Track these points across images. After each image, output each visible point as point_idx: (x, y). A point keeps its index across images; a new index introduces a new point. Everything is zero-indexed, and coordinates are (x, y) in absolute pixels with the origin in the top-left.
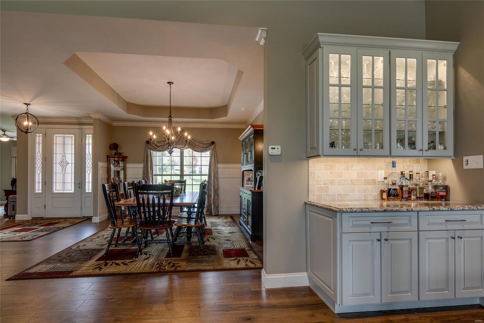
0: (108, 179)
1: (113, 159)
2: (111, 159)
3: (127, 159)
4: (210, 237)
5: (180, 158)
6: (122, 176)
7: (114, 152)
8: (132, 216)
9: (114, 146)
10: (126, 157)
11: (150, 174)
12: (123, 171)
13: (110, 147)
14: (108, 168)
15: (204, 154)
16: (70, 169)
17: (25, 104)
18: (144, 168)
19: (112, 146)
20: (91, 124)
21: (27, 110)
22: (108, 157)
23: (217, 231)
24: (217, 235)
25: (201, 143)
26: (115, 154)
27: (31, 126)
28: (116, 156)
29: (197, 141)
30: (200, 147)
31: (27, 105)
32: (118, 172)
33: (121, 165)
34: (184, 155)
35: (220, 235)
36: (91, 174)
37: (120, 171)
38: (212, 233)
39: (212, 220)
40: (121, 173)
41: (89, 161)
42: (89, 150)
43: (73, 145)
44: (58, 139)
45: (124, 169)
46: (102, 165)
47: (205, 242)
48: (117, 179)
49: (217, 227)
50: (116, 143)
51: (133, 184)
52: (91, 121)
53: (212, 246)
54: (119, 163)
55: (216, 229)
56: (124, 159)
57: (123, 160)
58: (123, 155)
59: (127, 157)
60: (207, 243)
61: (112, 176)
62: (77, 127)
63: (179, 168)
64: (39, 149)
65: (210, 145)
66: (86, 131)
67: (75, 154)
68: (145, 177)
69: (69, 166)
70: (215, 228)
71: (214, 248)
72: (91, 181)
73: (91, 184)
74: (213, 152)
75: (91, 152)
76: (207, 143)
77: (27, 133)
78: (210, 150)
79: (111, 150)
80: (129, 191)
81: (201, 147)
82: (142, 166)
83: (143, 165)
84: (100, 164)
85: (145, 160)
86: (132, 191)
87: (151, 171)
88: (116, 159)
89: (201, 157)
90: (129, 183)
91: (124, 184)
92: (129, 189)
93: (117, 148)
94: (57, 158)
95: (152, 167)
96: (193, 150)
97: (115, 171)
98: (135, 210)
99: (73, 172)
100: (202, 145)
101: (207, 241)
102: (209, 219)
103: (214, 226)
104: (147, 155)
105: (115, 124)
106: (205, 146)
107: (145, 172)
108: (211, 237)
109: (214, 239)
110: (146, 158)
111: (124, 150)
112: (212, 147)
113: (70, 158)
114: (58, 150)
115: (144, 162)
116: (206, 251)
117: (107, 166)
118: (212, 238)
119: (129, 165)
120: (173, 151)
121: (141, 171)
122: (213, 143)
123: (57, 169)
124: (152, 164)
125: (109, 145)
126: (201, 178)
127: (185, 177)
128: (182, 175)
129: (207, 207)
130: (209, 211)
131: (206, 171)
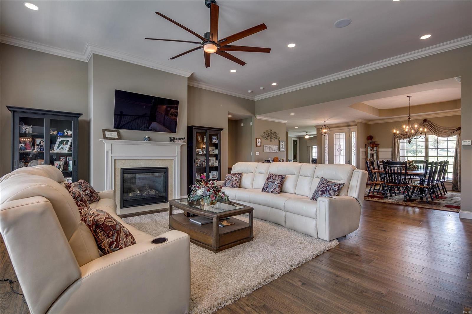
0: (366, 159)
1: (369, 146)
2: (368, 146)
3: (379, 146)
5: (424, 143)
6: (375, 157)
7: (370, 141)
8: (382, 179)
9: (370, 138)
10: (378, 144)
11: (397, 156)
12: (376, 154)
13: (367, 138)
14: (366, 152)
15: (450, 138)
16: (343, 153)
17: (324, 121)
18: (392, 151)
20: (356, 125)
21: (325, 124)
22: (366, 145)
24: (449, 200)
25: (446, 130)
26: (371, 143)
27: (327, 132)
28: (371, 144)
29: (441, 127)
30: (445, 133)
31: (325, 121)
32: (373, 155)
33: (374, 150)
34: (429, 141)
35: (452, 200)
36: (355, 156)
37: (374, 154)
38: (446, 198)
39: (455, 193)
40: (375, 155)
41: (354, 148)
42: (354, 141)
43: (345, 139)
44: (336, 136)
45: (377, 152)
46: (362, 150)
48: (372, 159)
50: (371, 136)
51: (383, 162)
52: (356, 123)
54: (373, 148)
56: (377, 145)
57: (376, 147)
58: (376, 143)
60: (436, 201)
61: (369, 157)
62: (347, 128)
63: (424, 151)
64: (327, 141)
65: (457, 130)
66: (352, 130)
67: (345, 144)
68: (393, 158)
69: (342, 151)
70: (452, 197)
71: (439, 203)
72: (355, 160)
73: (355, 162)
75: (355, 143)
76: (453, 129)
77: (325, 135)
78: (456, 134)
79: (367, 140)
80: (380, 165)
81: (447, 133)
82: (390, 150)
84: (361, 150)
86: (382, 166)
87: (398, 154)
88: (371, 146)
89: (447, 141)
90: (380, 161)
91: (377, 162)
92: (380, 164)
93: (372, 138)
94: (336, 147)
95: (399, 150)
96: (437, 136)
97: (370, 154)
98: (384, 176)
99: (345, 155)
100: (448, 131)
102: (452, 193)
104: (394, 142)
105: (370, 123)
106: (451, 131)
107: (393, 154)
108: (442, 200)
110: (393, 144)
111: (376, 140)
112: (459, 131)
113: (343, 147)
114: (336, 142)
115: (392, 147)
117: (365, 151)
119: (380, 150)
120: (412, 141)
121: (390, 153)
122: (459, 128)
123: (336, 153)
124: (399, 149)
126: (447, 159)
127: (429, 158)
128: (427, 156)
129: (453, 184)
130: (455, 187)
131: (452, 153)
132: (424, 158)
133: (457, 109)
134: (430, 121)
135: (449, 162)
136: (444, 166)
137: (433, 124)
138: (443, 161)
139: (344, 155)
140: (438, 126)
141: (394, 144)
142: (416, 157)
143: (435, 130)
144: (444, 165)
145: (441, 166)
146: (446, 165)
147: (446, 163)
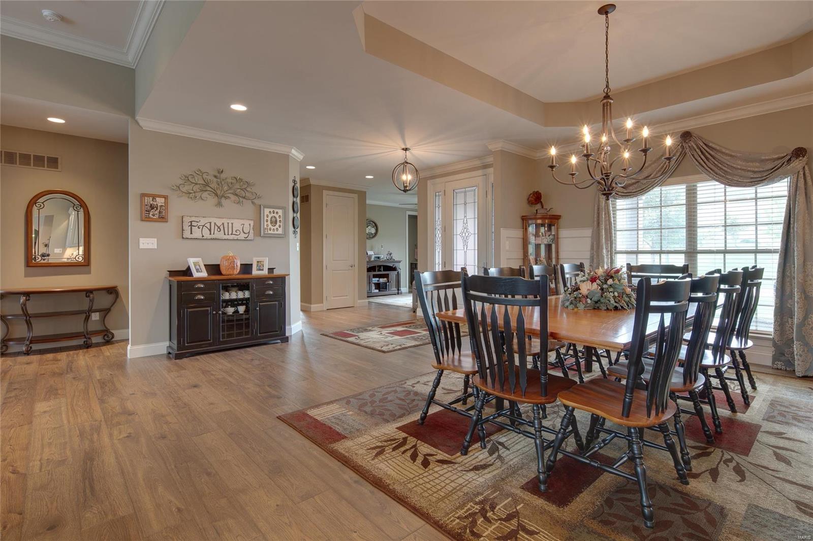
0: (523, 259)
1: (533, 221)
2: (530, 222)
3: (561, 221)
4: (731, 460)
5: (685, 209)
7: (534, 208)
9: (536, 198)
10: (557, 218)
11: (605, 251)
12: (552, 245)
13: (529, 199)
14: (525, 239)
15: (764, 190)
16: (473, 242)
17: (402, 148)
18: (592, 237)
19: (532, 197)
21: (406, 158)
22: (524, 218)
23: (781, 443)
24: (765, 463)
25: (752, 162)
26: (538, 212)
27: (410, 181)
28: (539, 216)
29: (739, 155)
30: (748, 171)
31: (405, 151)
34: (699, 201)
35: (781, 466)
38: (752, 444)
39: (784, 391)
43: (476, 206)
44: (457, 196)
45: (556, 239)
46: (509, 234)
47: (696, 476)
49: (787, 423)
50: (538, 192)
53: (710, 510)
55: (779, 435)
56: (555, 221)
57: (551, 223)
58: (552, 213)
59: (560, 216)
60: (700, 487)
62: (480, 172)
63: (683, 233)
65: (790, 160)
67: (478, 217)
68: (595, 257)
69: (472, 239)
70: (778, 428)
71: (712, 522)
74: (802, 181)
76: (776, 156)
77: (406, 191)
79: (528, 205)
81: (755, 172)
82: (588, 232)
83: (591, 230)
85: (595, 219)
87: (607, 244)
88: (539, 221)
89: (756, 199)
93: (542, 200)
94: (458, 226)
95: (611, 234)
96: (725, 184)
97: (536, 245)
99: (476, 247)
100: (758, 164)
101: (707, 474)
102: (774, 385)
103: (780, 418)
104: (598, 209)
106: (770, 166)
107: (595, 246)
108: (733, 464)
109: (743, 478)
110: (595, 215)
111: (554, 205)
112: (797, 164)
113: (472, 226)
115: (592, 225)
116: (667, 525)
117: (523, 237)
118: (739, 471)
119: (564, 233)
122: (799, 152)
123: (458, 243)
124: (611, 229)
125: (526, 198)
126: (756, 261)
127: (699, 256)
128: (692, 252)
129: (775, 345)
130: (783, 358)
131: (773, 239)
132: (682, 256)
133: (791, 75)
134: (700, 138)
135: (765, 270)
136: (743, 290)
137: (710, 144)
138: (740, 270)
139: (475, 250)
140: (727, 152)
141: (598, 214)
142: (661, 252)
143: (716, 165)
144: (744, 285)
145: (729, 293)
146: (751, 286)
147: (752, 276)
